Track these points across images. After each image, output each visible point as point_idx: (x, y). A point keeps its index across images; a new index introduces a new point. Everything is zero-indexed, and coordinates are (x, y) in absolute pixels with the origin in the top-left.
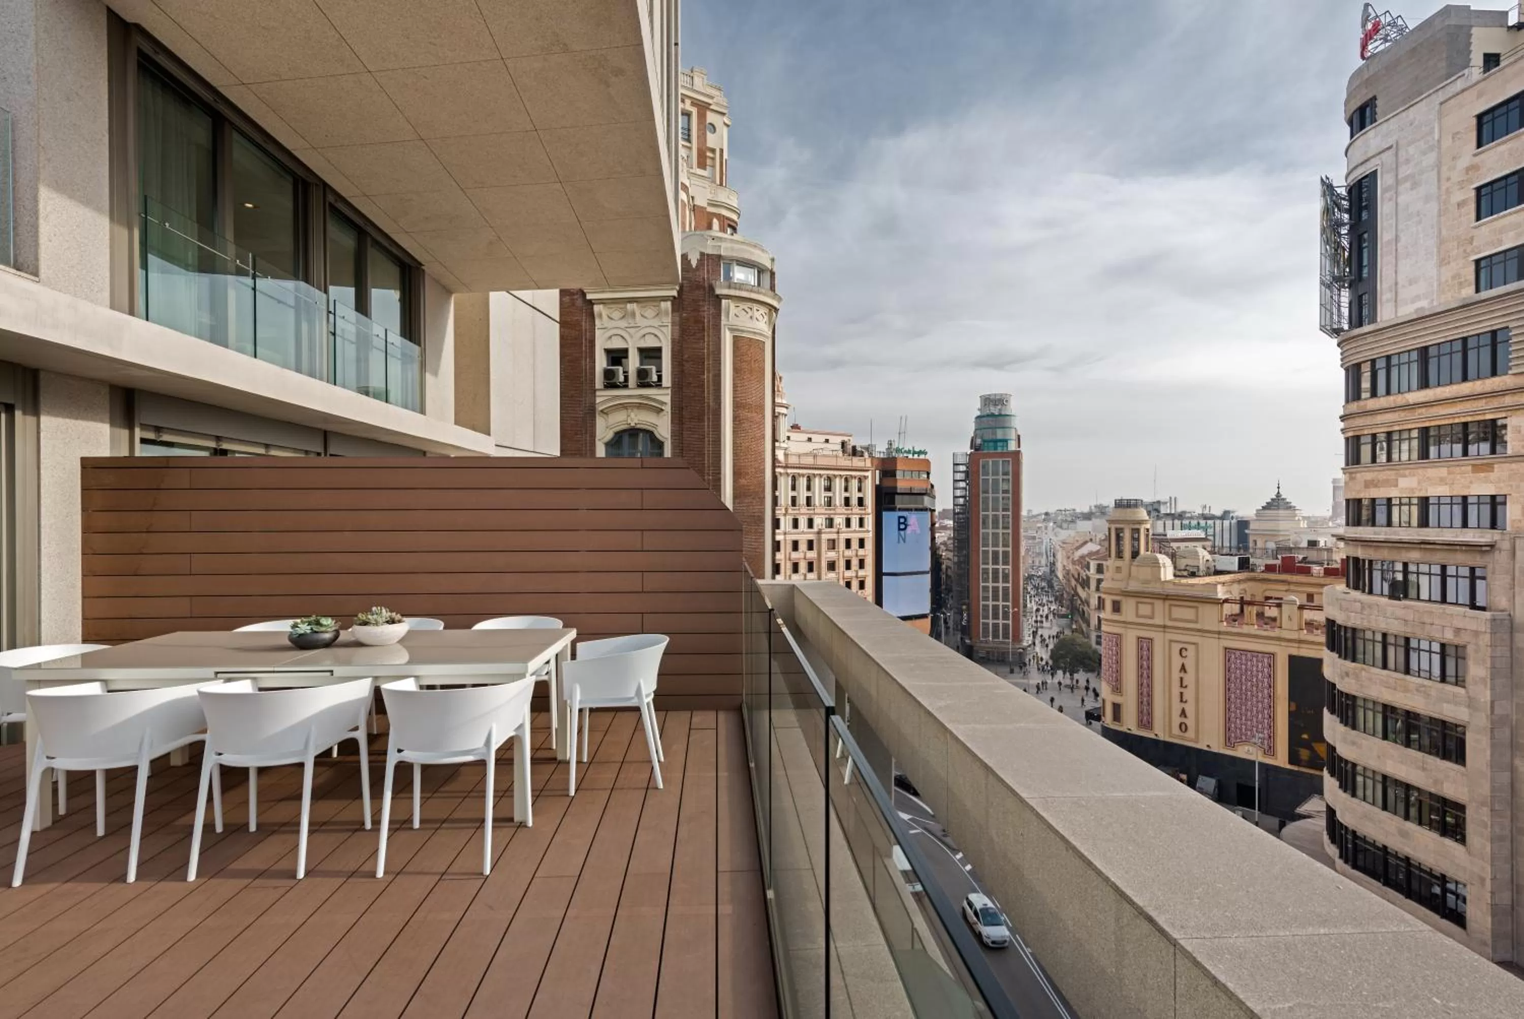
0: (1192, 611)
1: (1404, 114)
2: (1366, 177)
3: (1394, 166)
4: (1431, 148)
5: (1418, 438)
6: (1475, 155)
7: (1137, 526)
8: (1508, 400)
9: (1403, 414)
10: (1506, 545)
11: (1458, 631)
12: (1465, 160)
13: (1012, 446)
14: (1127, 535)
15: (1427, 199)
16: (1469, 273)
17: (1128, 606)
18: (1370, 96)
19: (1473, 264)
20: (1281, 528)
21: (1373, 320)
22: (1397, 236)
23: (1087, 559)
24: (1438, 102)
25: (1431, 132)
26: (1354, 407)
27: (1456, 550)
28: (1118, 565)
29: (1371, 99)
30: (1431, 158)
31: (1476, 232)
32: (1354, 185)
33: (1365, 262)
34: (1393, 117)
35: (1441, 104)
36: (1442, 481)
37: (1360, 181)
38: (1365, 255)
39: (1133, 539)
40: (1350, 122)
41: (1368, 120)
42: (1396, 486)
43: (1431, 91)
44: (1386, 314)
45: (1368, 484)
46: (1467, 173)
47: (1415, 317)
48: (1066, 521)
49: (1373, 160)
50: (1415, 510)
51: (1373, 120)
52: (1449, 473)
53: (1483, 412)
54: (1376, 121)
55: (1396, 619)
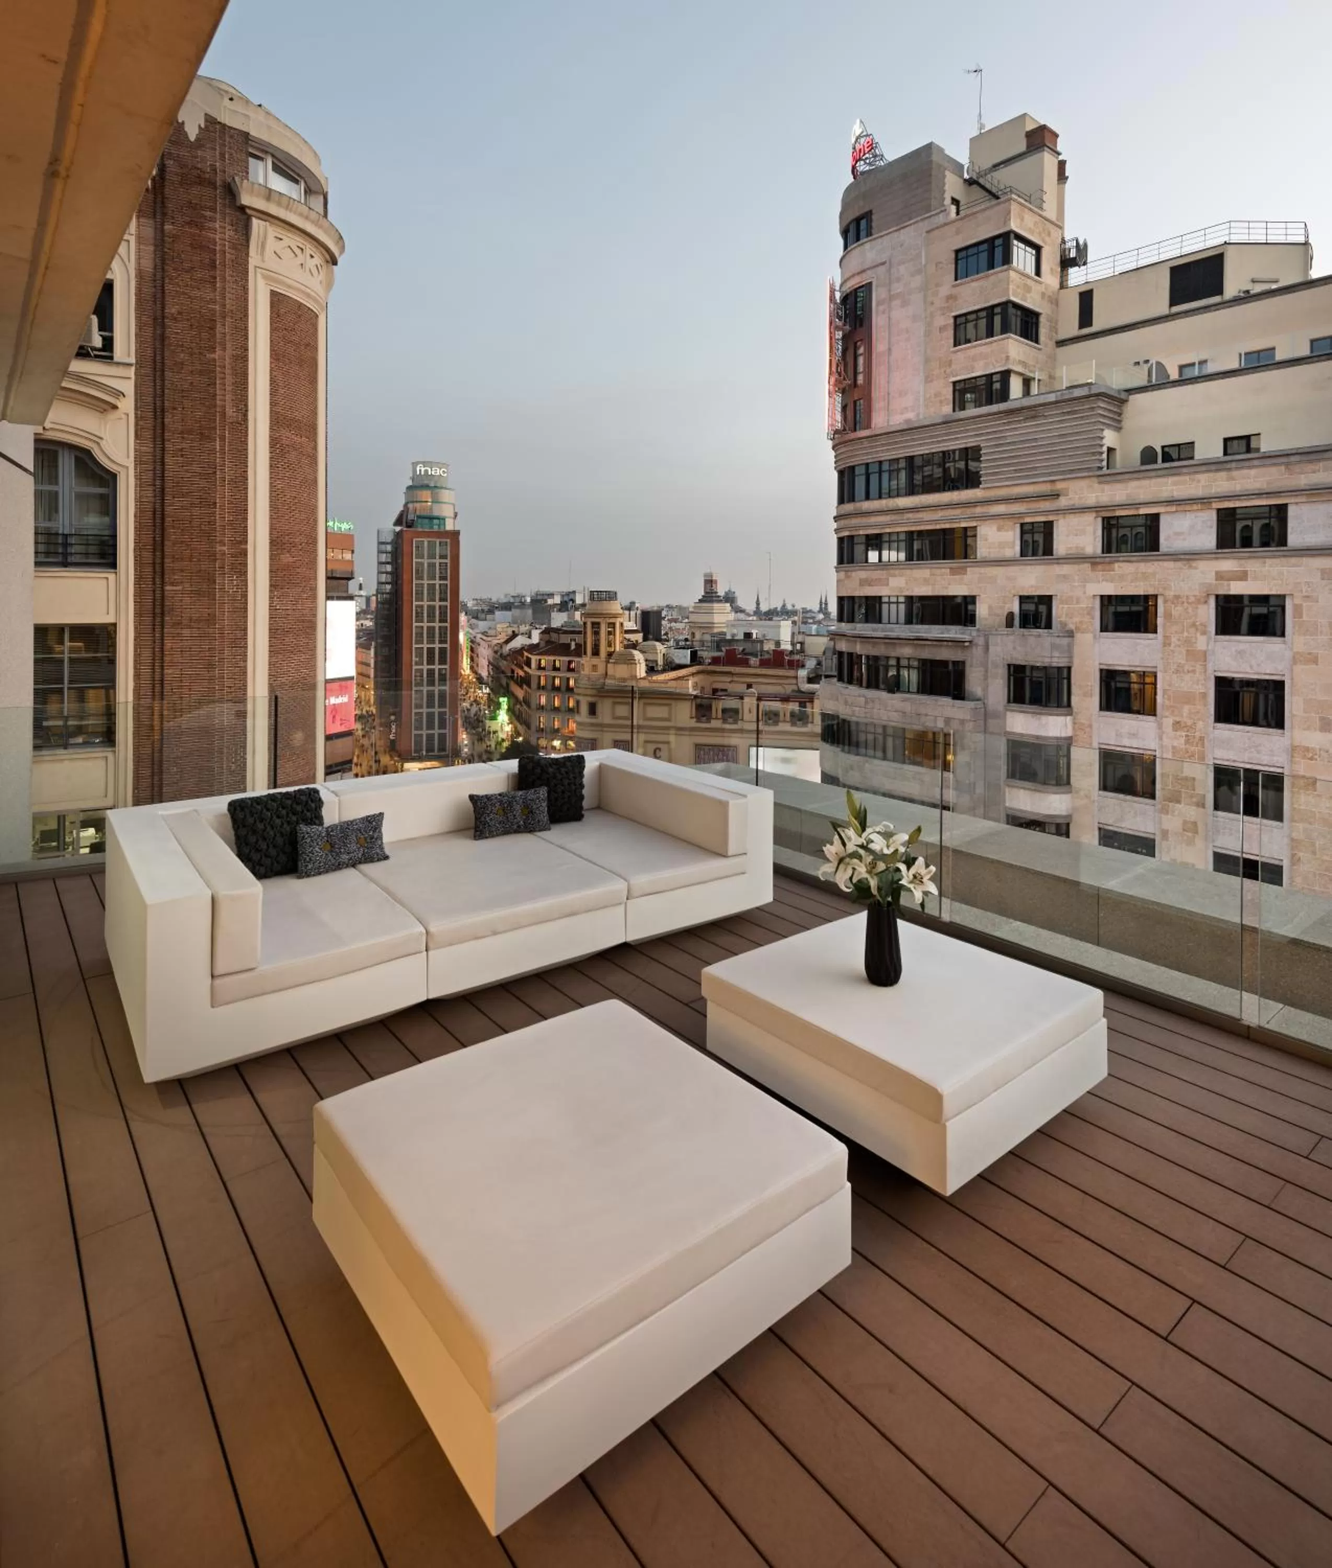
0: (666, 709)
1: (896, 234)
2: (863, 286)
3: (887, 282)
4: (919, 272)
5: (905, 540)
6: (954, 286)
7: (612, 620)
8: (979, 510)
9: (894, 517)
10: (981, 641)
11: (948, 721)
12: (945, 290)
13: (449, 526)
14: (603, 630)
15: (915, 318)
16: (948, 393)
17: (605, 708)
18: (866, 209)
19: (951, 385)
20: (716, 621)
21: (868, 426)
22: (890, 349)
23: (526, 654)
24: (925, 230)
25: (919, 256)
26: (849, 507)
27: (941, 646)
28: (594, 663)
29: (867, 213)
30: (917, 281)
31: (954, 357)
32: (851, 292)
33: (861, 368)
34: (887, 234)
35: (928, 232)
36: (926, 581)
37: (856, 290)
38: (861, 360)
39: (610, 633)
40: (845, 233)
41: (863, 233)
42: (887, 585)
43: (919, 218)
44: (880, 420)
45: (863, 583)
46: (947, 302)
47: (905, 427)
48: (483, 611)
49: (869, 272)
50: (902, 607)
51: (869, 234)
52: (932, 574)
53: (960, 520)
54: (871, 235)
55: (896, 711)
